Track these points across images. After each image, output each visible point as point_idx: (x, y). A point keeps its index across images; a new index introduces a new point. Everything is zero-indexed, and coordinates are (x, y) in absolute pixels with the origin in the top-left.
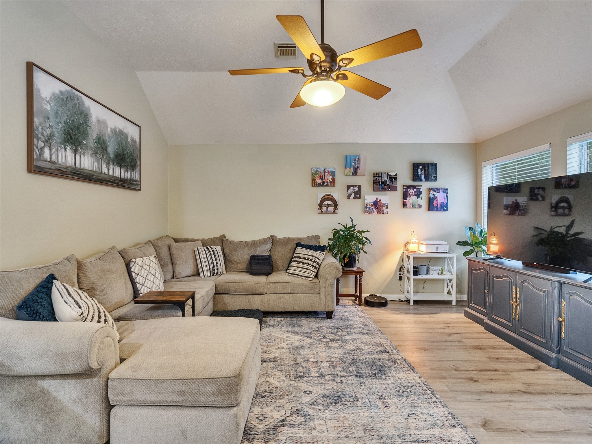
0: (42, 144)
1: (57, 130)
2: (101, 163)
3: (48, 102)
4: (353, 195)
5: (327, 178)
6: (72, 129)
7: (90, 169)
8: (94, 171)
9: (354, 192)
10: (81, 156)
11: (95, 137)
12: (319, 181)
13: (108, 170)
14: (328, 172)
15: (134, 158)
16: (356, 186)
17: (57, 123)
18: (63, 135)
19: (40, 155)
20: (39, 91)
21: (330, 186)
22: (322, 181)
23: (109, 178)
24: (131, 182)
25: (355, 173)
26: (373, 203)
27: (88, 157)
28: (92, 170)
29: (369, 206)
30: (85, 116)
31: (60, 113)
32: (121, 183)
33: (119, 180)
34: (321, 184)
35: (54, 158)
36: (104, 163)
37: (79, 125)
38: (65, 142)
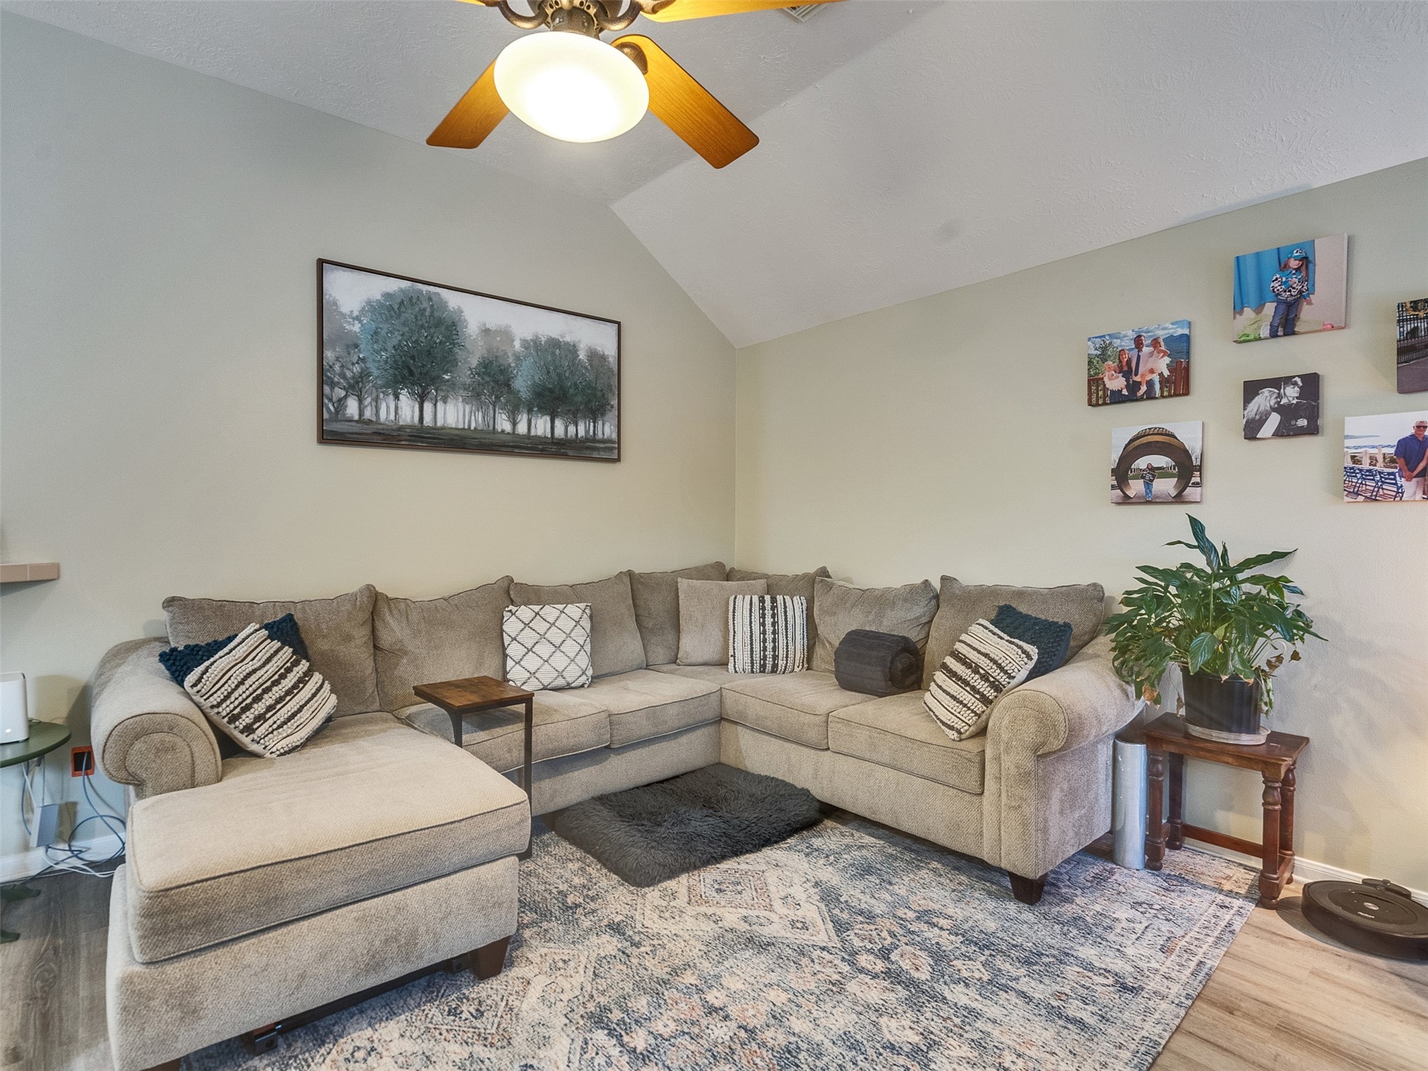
0: (343, 393)
1: (377, 365)
2: (492, 412)
3: (357, 318)
4: (1274, 420)
5: (1149, 366)
6: (413, 358)
7: (461, 426)
8: (472, 428)
9: (1279, 409)
10: (435, 405)
11: (474, 362)
12: (1116, 383)
13: (514, 424)
14: (1155, 343)
15: (599, 394)
16: (1288, 380)
17: (378, 352)
18: (391, 371)
19: (337, 412)
20: (335, 304)
21: (1162, 396)
22: (1127, 380)
23: (516, 439)
24: (589, 444)
25: (1286, 324)
26: (1392, 451)
27: (456, 405)
28: (466, 427)
29: (1366, 465)
30: (447, 328)
31: (383, 333)
32: (554, 448)
33: (546, 443)
34: (1125, 392)
35: (368, 414)
36: (501, 411)
37: (432, 347)
38: (396, 382)
